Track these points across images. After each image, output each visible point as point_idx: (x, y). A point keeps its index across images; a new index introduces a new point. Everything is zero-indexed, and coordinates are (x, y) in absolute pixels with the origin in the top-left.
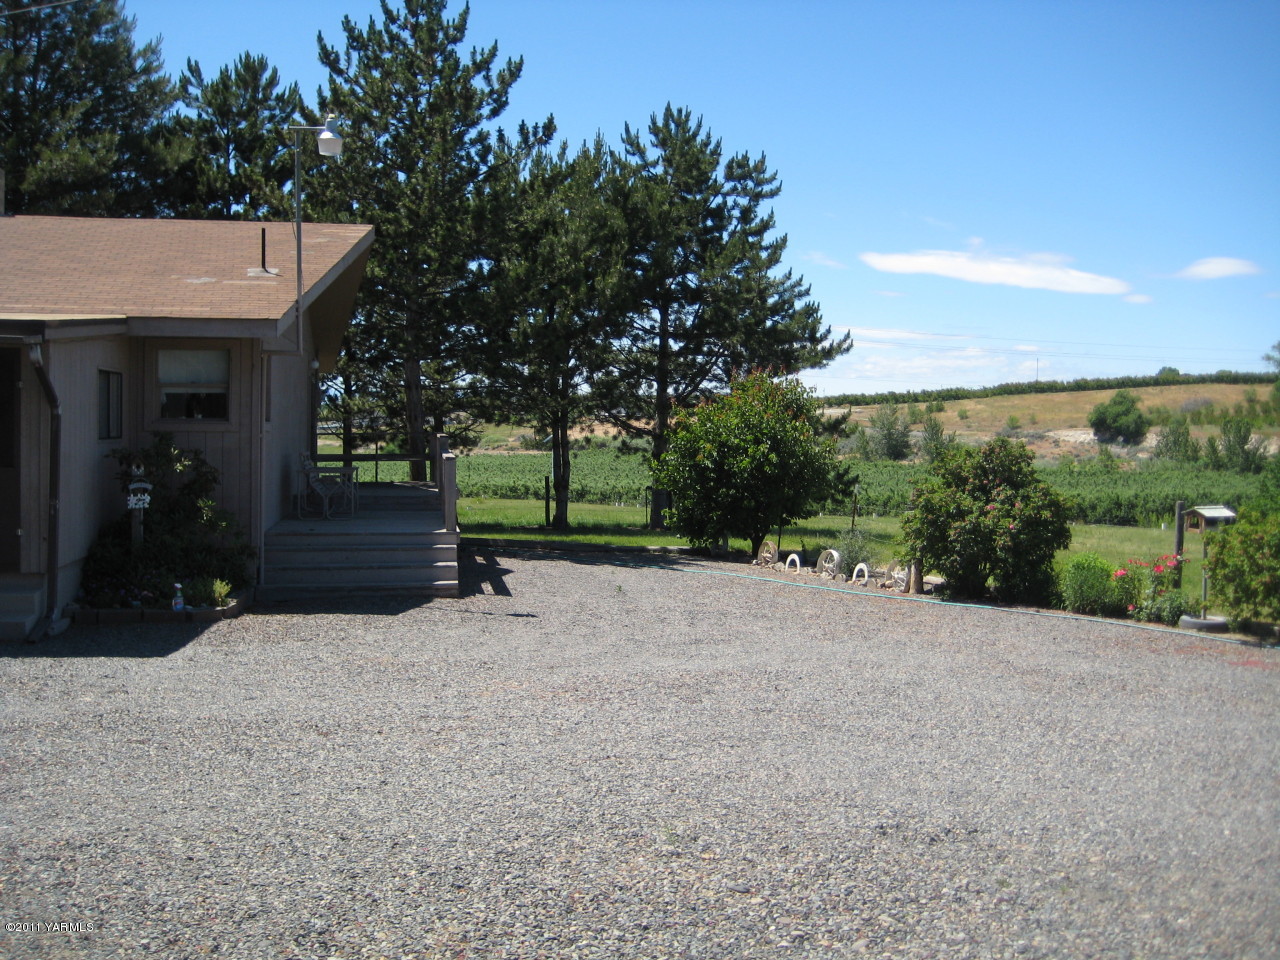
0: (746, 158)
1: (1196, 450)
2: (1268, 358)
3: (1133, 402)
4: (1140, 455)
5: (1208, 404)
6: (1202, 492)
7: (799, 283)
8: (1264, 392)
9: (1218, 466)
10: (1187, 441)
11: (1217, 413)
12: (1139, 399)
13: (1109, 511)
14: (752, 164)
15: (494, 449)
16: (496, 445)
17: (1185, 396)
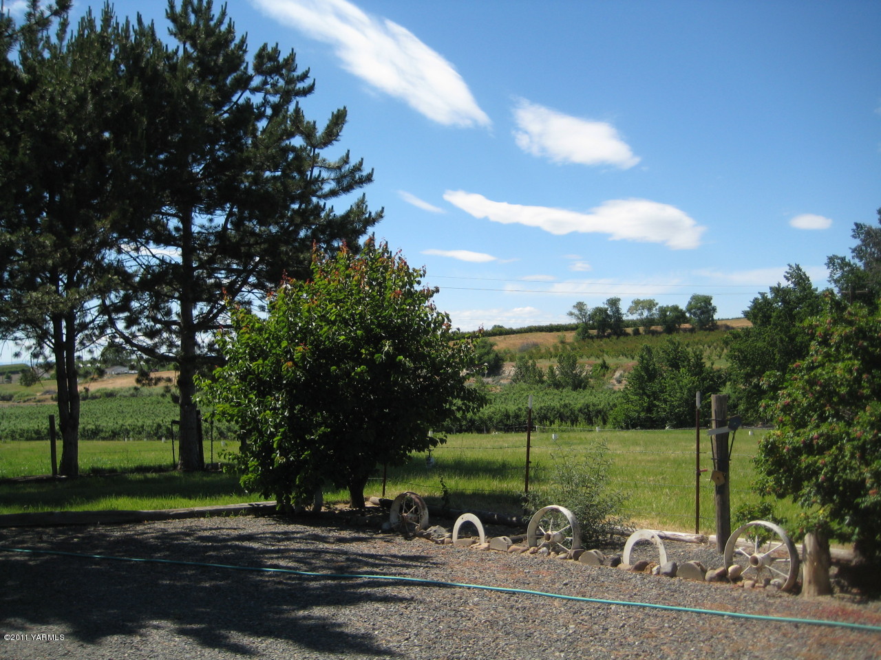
0: (276, 51)
1: (541, 376)
2: (571, 314)
3: (492, 345)
4: (502, 381)
5: (536, 345)
6: (563, 403)
7: (358, 168)
8: (570, 336)
9: (557, 385)
10: (534, 369)
11: (543, 351)
12: (495, 344)
13: (501, 421)
14: (281, 59)
15: (25, 402)
16: (26, 399)
17: (521, 341)
